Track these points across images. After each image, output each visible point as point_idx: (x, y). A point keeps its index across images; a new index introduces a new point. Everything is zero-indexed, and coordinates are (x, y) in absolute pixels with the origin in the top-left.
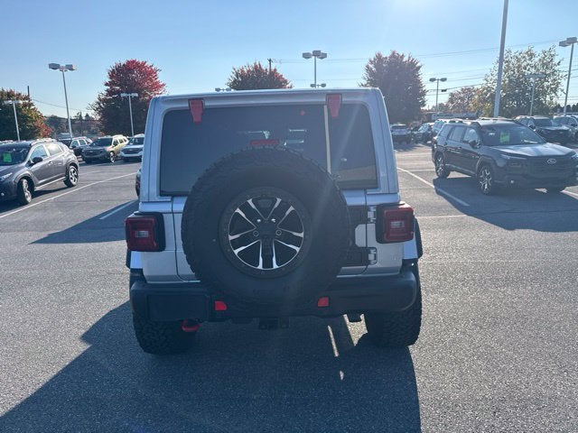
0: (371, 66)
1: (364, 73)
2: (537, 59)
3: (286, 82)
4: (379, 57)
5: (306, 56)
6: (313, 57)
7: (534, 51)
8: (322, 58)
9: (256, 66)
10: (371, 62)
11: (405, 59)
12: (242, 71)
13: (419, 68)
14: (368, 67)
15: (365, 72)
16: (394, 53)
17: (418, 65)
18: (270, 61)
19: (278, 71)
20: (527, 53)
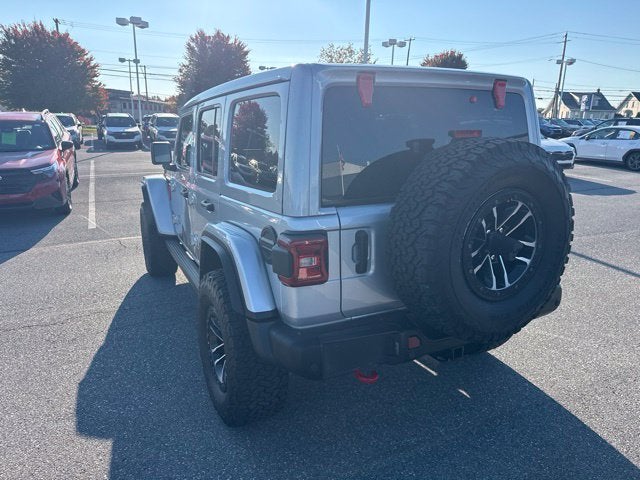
0: (193, 44)
1: (185, 52)
2: (356, 57)
3: (83, 51)
4: (201, 34)
5: (121, 22)
6: (131, 25)
7: (354, 48)
8: (142, 27)
9: (36, 27)
10: (193, 40)
11: (231, 41)
12: (15, 31)
13: (246, 53)
14: (189, 45)
15: (186, 50)
16: (218, 33)
17: (245, 49)
18: (56, 21)
19: (70, 37)
20: (347, 50)
